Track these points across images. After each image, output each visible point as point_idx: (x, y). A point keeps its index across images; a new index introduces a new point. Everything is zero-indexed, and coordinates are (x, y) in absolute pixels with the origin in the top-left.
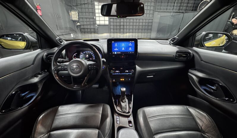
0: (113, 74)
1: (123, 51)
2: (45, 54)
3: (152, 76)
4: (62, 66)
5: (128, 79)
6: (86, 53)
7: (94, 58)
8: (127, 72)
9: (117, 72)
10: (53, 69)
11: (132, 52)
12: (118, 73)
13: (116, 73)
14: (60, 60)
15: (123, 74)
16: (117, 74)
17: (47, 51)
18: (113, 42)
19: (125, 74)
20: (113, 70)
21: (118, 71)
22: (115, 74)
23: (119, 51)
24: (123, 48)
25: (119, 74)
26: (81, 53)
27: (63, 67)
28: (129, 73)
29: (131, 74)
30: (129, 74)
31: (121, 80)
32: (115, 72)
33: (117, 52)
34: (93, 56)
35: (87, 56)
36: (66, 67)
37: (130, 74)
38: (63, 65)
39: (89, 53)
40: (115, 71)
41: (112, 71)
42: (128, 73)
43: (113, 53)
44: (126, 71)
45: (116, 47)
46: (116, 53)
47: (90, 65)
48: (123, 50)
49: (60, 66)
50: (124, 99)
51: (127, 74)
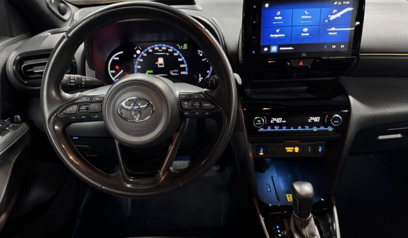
0: (262, 130)
1: (305, 42)
2: (13, 56)
3: (399, 136)
4: (80, 104)
5: (315, 149)
6: (154, 51)
7: (184, 69)
8: (313, 124)
9: (276, 124)
10: (47, 114)
11: (338, 45)
12: (281, 125)
13: (272, 128)
14: (70, 78)
15: (300, 128)
16: (277, 128)
17: (19, 43)
18: (267, 5)
19: (307, 128)
20: (262, 114)
21: (279, 120)
22: (269, 129)
23: (289, 43)
24: (305, 30)
25: (284, 129)
26: (138, 52)
27: (83, 107)
28: (322, 128)
29: (330, 129)
30: (323, 131)
31: (289, 149)
32: (269, 124)
33: (279, 46)
34: (182, 63)
35: (161, 60)
36: (94, 107)
37: (327, 131)
38: (85, 100)
39: (166, 51)
40: (269, 119)
41: (259, 120)
42: (317, 125)
43: (266, 49)
44: (312, 118)
45: (277, 26)
46: (274, 49)
47: (189, 98)
48: (306, 37)
49: (72, 102)
50: (306, 224)
51: (315, 129)
